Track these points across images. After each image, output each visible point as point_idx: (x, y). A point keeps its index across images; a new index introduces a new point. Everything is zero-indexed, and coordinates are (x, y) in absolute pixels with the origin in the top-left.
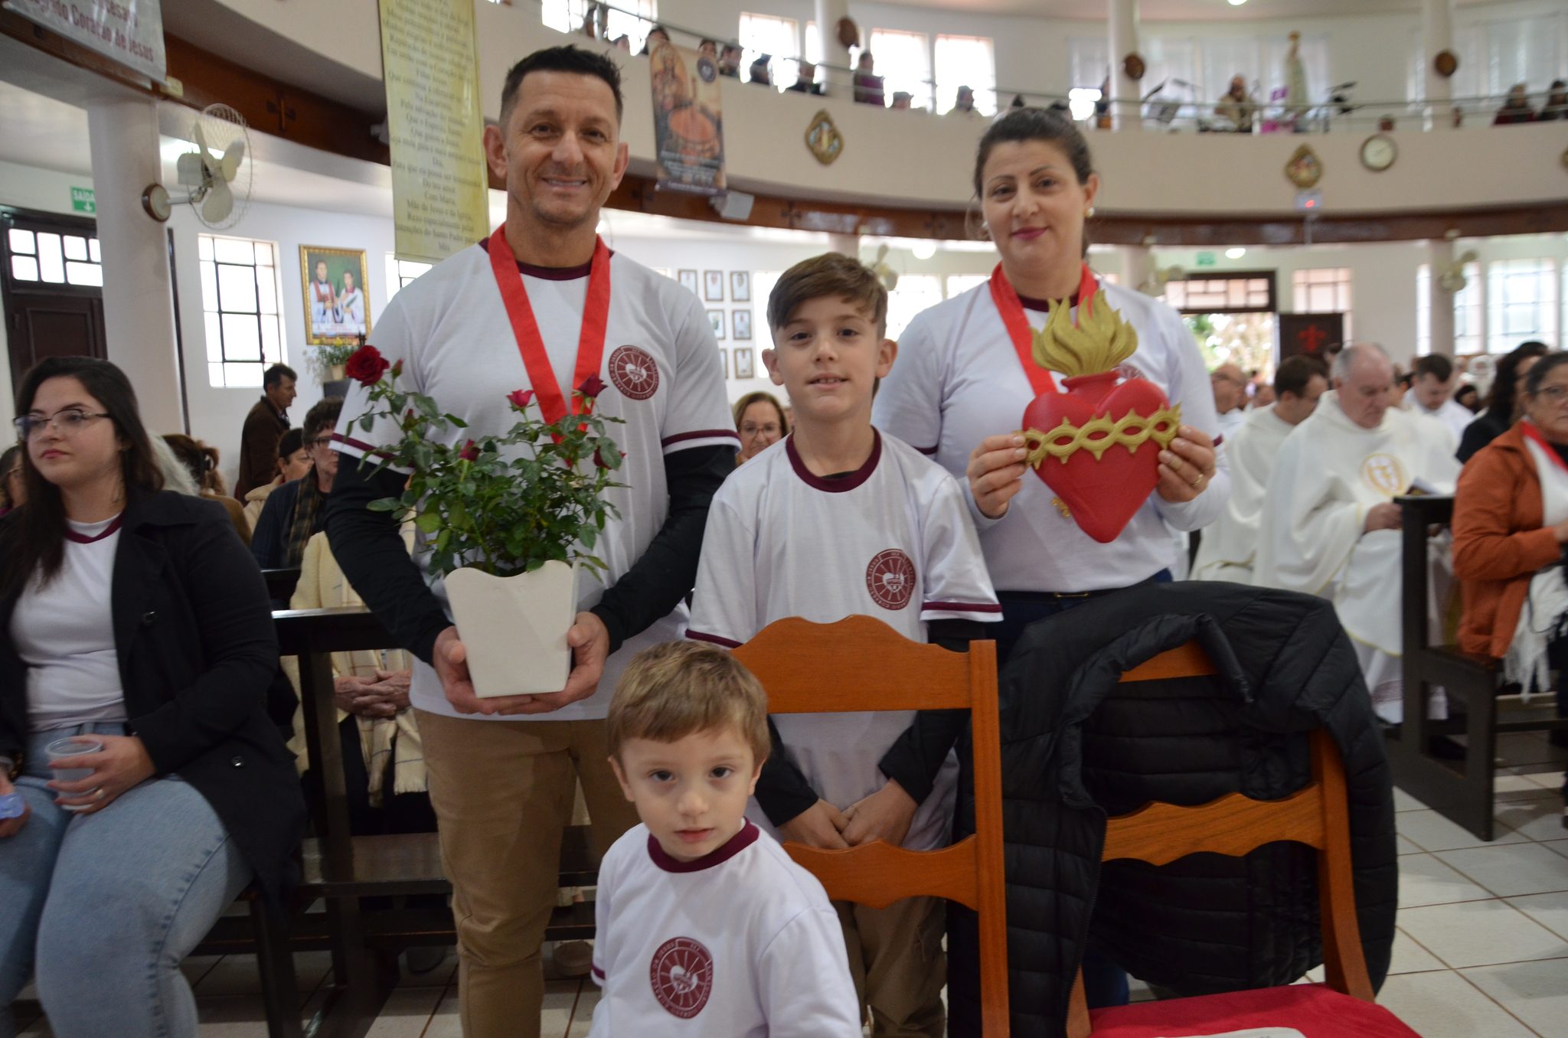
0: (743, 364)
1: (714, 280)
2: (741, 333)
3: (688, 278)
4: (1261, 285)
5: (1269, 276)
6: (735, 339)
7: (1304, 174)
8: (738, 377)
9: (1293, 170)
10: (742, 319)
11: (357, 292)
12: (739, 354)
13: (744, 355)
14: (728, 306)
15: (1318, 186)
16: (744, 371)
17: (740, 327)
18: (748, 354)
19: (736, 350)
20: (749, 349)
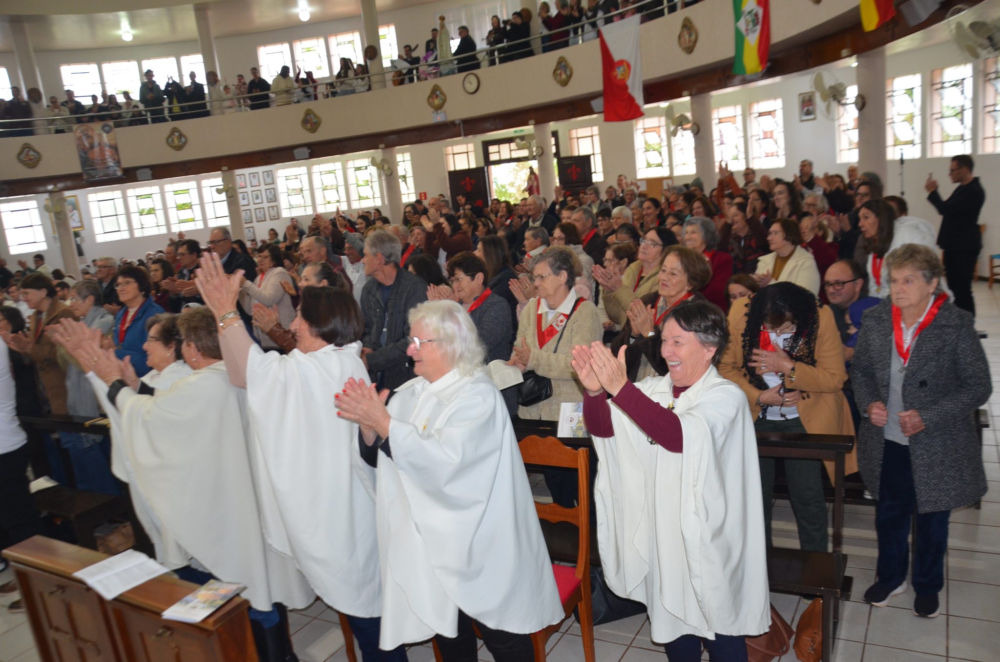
0: (273, 213)
1: (254, 177)
2: (271, 199)
3: (240, 178)
5: (554, 134)
6: (268, 202)
7: (437, 102)
8: (271, 220)
10: (270, 192)
11: (75, 211)
12: (271, 209)
13: (273, 209)
14: (263, 187)
15: (445, 108)
16: (274, 216)
17: (270, 196)
18: (275, 208)
19: (269, 207)
20: (276, 206)
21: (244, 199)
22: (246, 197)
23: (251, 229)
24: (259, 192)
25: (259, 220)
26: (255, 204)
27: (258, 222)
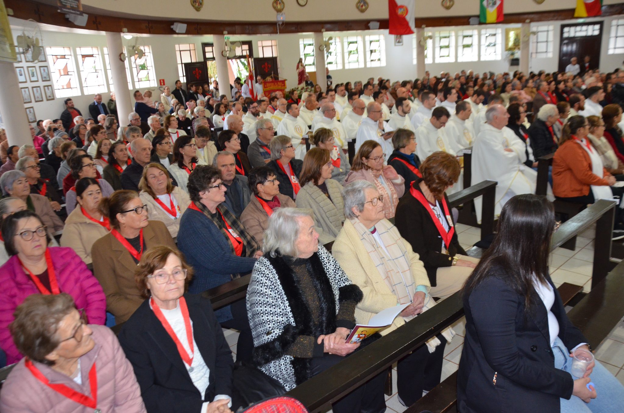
0: (49, 93)
2: (45, 77)
4: (246, 47)
5: (249, 43)
6: (43, 81)
7: (279, 7)
8: (48, 100)
9: (275, 5)
10: (44, 70)
12: (46, 88)
13: (48, 89)
14: (37, 65)
15: (283, 12)
16: (50, 97)
17: (44, 75)
18: (50, 88)
19: (45, 86)
20: (50, 86)
21: (21, 75)
22: (23, 73)
23: (31, 109)
24: (34, 68)
25: (37, 100)
26: (32, 82)
27: (36, 102)
